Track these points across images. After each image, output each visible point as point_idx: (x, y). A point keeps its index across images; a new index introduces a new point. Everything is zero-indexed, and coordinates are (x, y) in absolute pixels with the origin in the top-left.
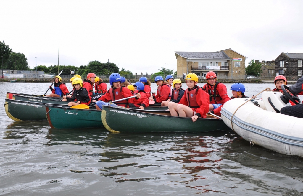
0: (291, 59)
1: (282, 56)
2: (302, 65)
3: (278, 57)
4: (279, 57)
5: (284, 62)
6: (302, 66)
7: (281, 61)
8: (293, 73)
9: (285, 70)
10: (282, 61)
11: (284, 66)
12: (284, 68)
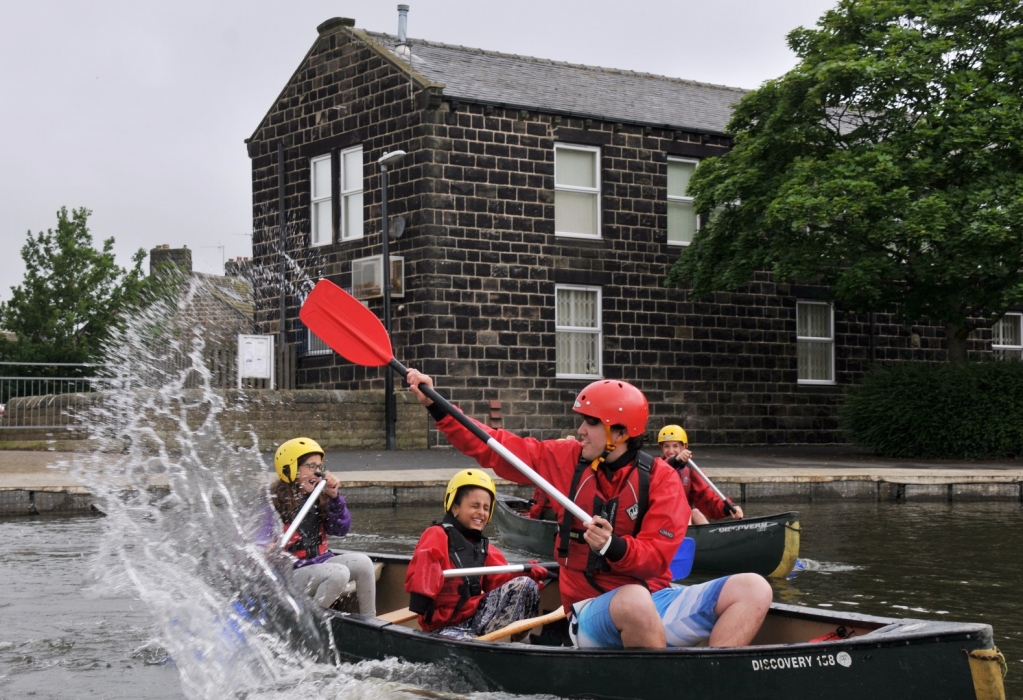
0: (456, 104)
1: (333, 67)
2: (607, 218)
3: (280, 105)
4: (287, 91)
5: (353, 161)
6: (607, 231)
7: (318, 150)
8: (488, 337)
9: (368, 290)
10: (333, 147)
11: (355, 230)
12: (359, 249)
